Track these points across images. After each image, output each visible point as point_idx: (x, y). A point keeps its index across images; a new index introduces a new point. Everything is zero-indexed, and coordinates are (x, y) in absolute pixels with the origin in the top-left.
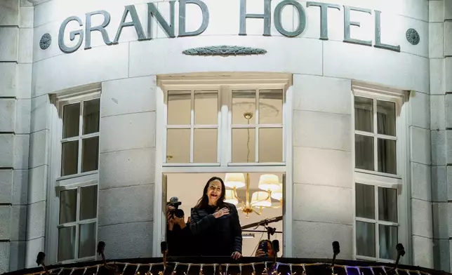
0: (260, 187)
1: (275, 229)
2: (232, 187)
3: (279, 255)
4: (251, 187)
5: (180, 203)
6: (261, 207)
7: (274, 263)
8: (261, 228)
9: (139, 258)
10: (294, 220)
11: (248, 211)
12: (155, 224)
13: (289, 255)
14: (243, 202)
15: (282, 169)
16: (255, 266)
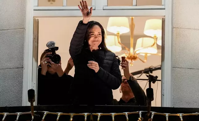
0: (146, 33)
1: (157, 77)
2: (116, 33)
3: (153, 104)
4: (136, 32)
5: (57, 48)
6: (146, 54)
7: (149, 112)
8: (144, 76)
9: (6, 107)
10: (173, 67)
11: (134, 58)
12: (25, 71)
13: (167, 104)
14: (127, 49)
15: (162, 13)
16: (129, 115)
